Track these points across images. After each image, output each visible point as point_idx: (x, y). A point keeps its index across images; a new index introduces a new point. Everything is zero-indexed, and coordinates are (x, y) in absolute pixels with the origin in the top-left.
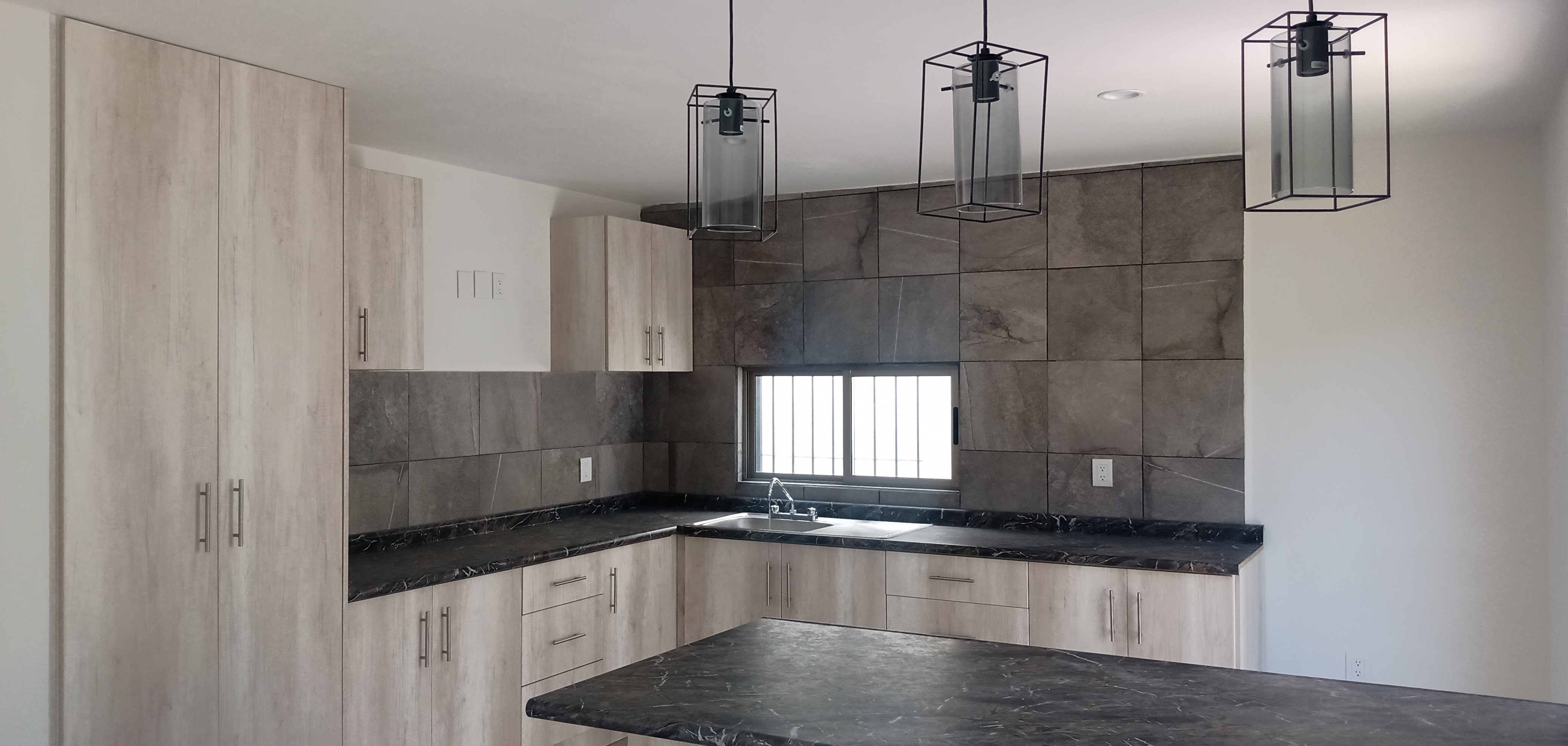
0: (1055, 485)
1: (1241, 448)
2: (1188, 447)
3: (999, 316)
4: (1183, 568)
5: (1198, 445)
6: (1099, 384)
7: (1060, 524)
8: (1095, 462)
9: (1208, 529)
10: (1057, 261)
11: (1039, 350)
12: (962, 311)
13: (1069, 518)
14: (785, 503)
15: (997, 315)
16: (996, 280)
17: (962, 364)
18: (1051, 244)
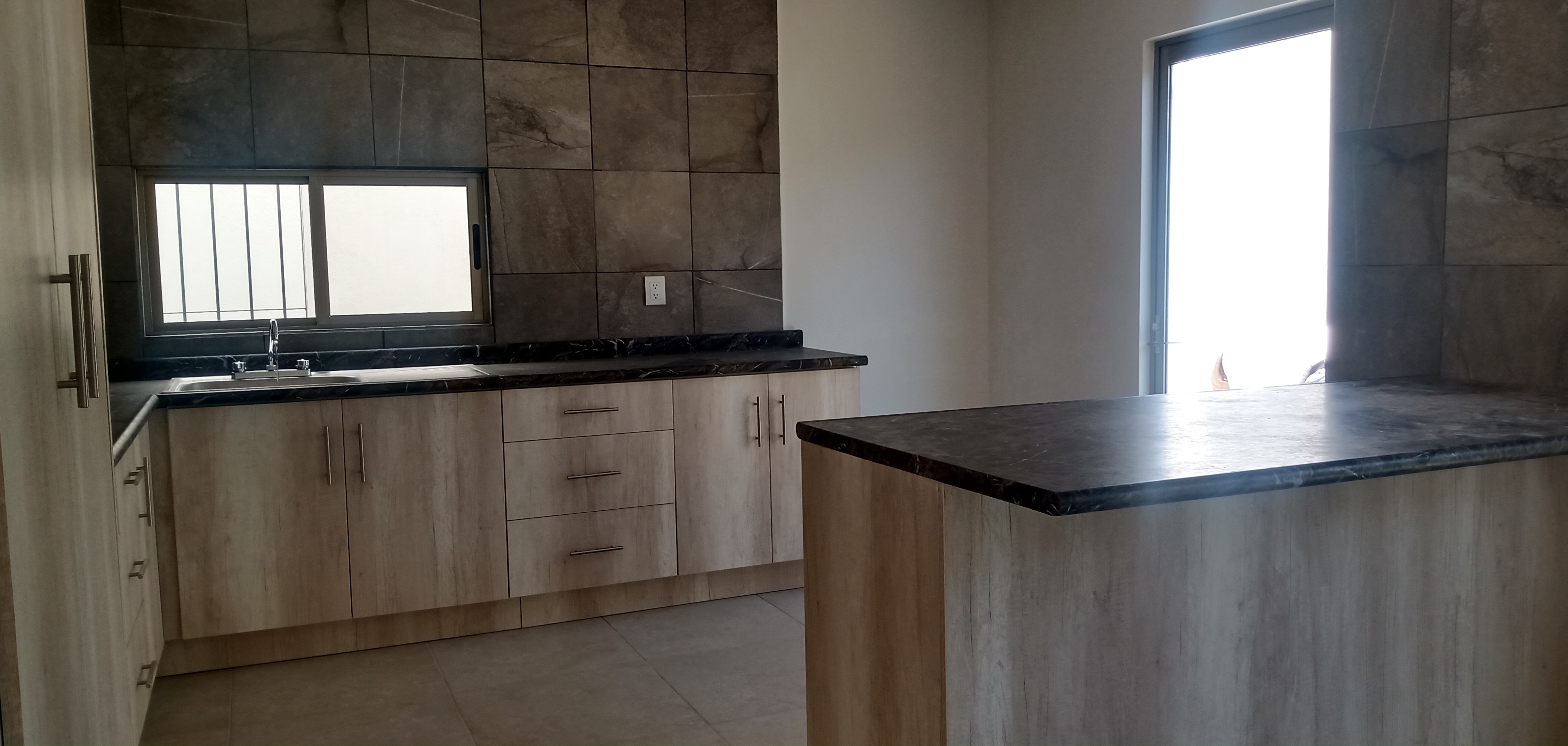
0: (606, 308)
1: (778, 259)
2: (733, 259)
3: (535, 115)
4: (823, 365)
5: (742, 258)
6: (649, 197)
7: (618, 347)
8: (649, 280)
9: (757, 338)
10: (599, 57)
11: (582, 157)
12: (489, 106)
13: (627, 340)
15: (532, 114)
16: (530, 72)
17: (491, 171)
18: (592, 38)
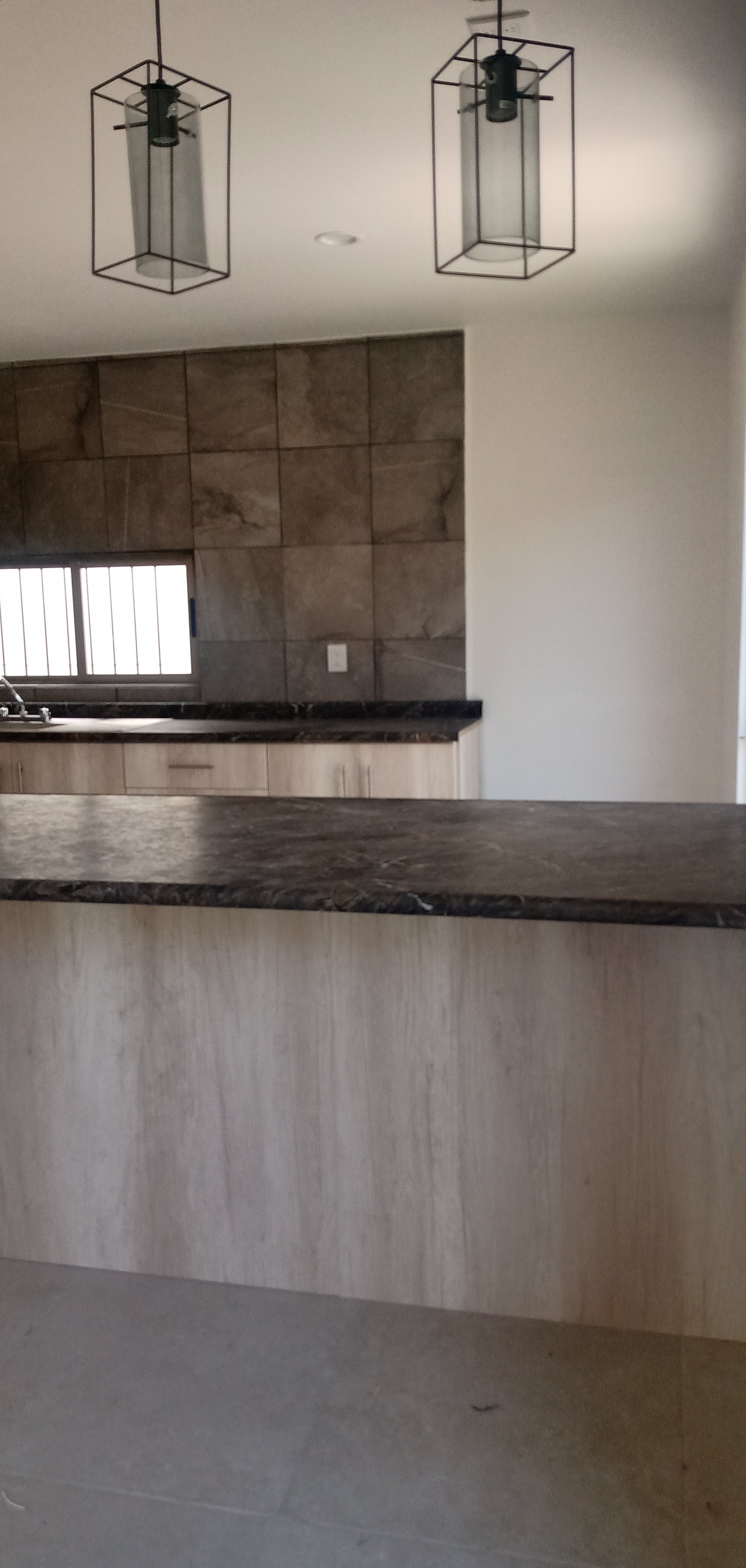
0: (293, 674)
1: (462, 628)
2: (414, 629)
3: (231, 499)
4: (409, 739)
5: (424, 627)
6: (332, 569)
7: (298, 710)
8: (330, 648)
9: (434, 707)
10: (288, 441)
11: (272, 535)
12: (194, 495)
13: (306, 704)
14: (14, 706)
16: (227, 461)
17: (196, 553)
18: (282, 423)
